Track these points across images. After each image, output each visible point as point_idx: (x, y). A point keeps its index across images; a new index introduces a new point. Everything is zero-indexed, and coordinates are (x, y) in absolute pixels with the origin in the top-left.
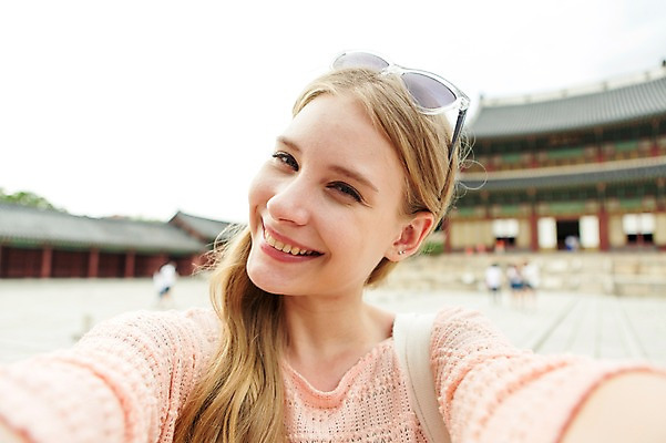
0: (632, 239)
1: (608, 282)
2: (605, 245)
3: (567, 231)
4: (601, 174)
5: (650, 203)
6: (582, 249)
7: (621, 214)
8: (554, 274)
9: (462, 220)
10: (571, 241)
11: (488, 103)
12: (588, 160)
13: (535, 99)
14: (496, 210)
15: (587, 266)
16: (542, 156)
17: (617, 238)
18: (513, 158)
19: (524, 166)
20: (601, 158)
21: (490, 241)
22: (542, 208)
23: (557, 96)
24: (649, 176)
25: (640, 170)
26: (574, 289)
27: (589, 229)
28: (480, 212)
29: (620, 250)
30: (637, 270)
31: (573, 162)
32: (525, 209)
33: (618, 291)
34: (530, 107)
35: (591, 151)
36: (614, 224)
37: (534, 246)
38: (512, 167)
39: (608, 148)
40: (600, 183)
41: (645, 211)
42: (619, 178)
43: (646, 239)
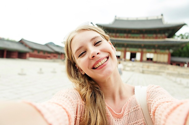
0: (148, 59)
1: (141, 69)
2: (141, 60)
3: (133, 56)
4: (143, 42)
5: (153, 51)
7: (146, 52)
8: (129, 67)
11: (117, 18)
12: (140, 38)
13: (130, 19)
15: (137, 65)
16: (129, 35)
17: (145, 59)
18: (122, 35)
19: (124, 37)
20: (144, 37)
22: (128, 49)
23: (135, 19)
24: (154, 44)
25: (152, 42)
26: (133, 71)
27: (138, 56)
29: (145, 62)
30: (148, 67)
31: (137, 38)
32: (123, 49)
33: (143, 72)
34: (128, 21)
35: (141, 35)
36: (144, 55)
38: (121, 37)
39: (146, 35)
40: (143, 44)
41: (152, 53)
42: (147, 43)
43: (151, 60)
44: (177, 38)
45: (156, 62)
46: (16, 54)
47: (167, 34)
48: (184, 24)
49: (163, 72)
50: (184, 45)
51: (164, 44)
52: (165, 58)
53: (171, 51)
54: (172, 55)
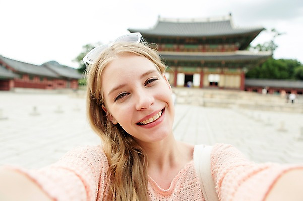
0: (211, 84)
1: (201, 100)
2: (201, 86)
3: (188, 79)
4: (203, 57)
5: (219, 70)
6: (193, 87)
7: (209, 74)
8: (182, 97)
10: (189, 83)
11: (162, 19)
12: (199, 50)
13: (181, 21)
15: (194, 94)
16: (182, 47)
17: (206, 83)
18: (170, 46)
19: (174, 50)
20: (204, 50)
22: (180, 69)
23: (190, 21)
24: (220, 59)
25: (217, 57)
26: (189, 103)
27: (196, 79)
29: (207, 88)
30: (212, 96)
31: (193, 51)
32: (173, 69)
33: (204, 105)
34: (179, 24)
35: (200, 47)
36: (205, 77)
37: (175, 84)
38: (169, 50)
39: (207, 47)
40: (202, 61)
41: (217, 74)
42: (209, 59)
43: (216, 84)
44: (253, 51)
45: (223, 88)
47: (238, 45)
48: (263, 29)
49: (233, 103)
50: (263, 61)
51: (234, 59)
52: (235, 81)
53: (245, 70)
54: (247, 76)
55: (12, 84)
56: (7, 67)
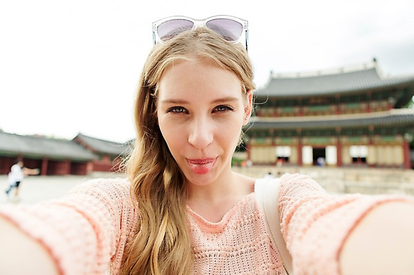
0: (355, 160)
1: (341, 185)
2: (340, 164)
3: (319, 154)
4: (339, 121)
5: (365, 139)
6: (327, 165)
7: (349, 145)
9: (258, 146)
10: (321, 160)
11: (275, 76)
12: (331, 113)
13: (302, 75)
14: (278, 140)
15: (330, 174)
16: (306, 109)
17: (347, 159)
18: (288, 110)
19: (295, 115)
20: (338, 112)
21: (274, 159)
22: (305, 140)
23: (315, 74)
24: (365, 123)
25: (360, 120)
27: (331, 153)
28: (269, 141)
29: (348, 166)
30: (358, 178)
31: (323, 114)
32: (295, 141)
33: (346, 191)
34: (300, 80)
35: (333, 108)
36: (345, 151)
37: (300, 163)
38: (288, 115)
39: (343, 107)
40: (338, 127)
41: (363, 145)
42: (348, 125)
43: (363, 160)
45: (374, 166)
46: (66, 166)
47: (392, 101)
49: (396, 188)
51: (388, 122)
52: (395, 154)
53: (408, 137)
54: (412, 147)
55: (90, 167)
56: (86, 147)
